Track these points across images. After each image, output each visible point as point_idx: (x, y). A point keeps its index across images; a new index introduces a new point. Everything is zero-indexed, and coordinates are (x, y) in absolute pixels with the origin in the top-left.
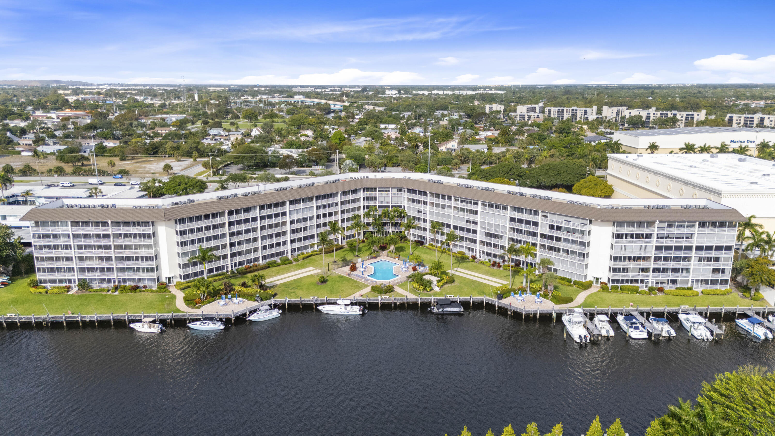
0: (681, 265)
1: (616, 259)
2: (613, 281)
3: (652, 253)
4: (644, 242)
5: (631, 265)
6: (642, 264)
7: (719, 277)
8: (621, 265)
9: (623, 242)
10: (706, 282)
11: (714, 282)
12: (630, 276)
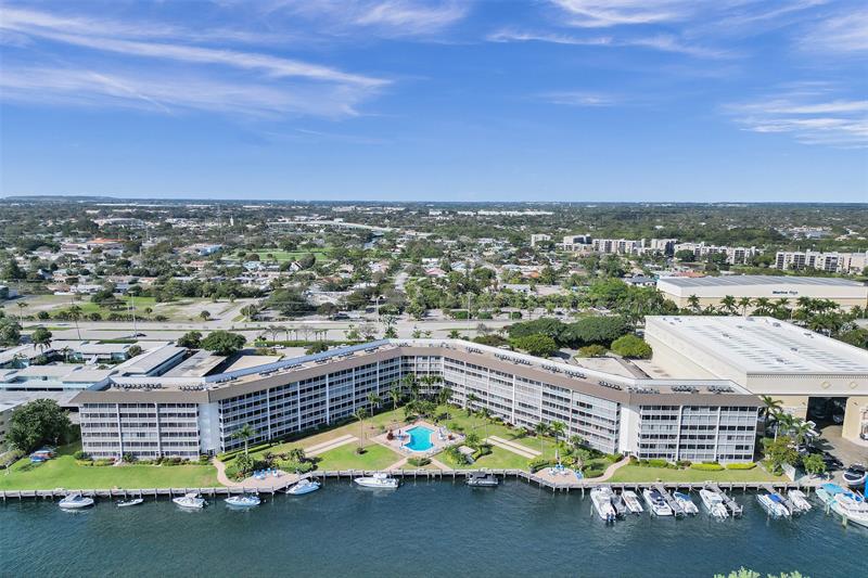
0: (706, 442)
1: (644, 436)
2: (642, 455)
3: (677, 431)
4: (669, 422)
5: (658, 442)
6: (669, 441)
7: (743, 452)
8: (649, 441)
9: (650, 422)
10: (731, 457)
11: (737, 457)
12: (657, 451)
